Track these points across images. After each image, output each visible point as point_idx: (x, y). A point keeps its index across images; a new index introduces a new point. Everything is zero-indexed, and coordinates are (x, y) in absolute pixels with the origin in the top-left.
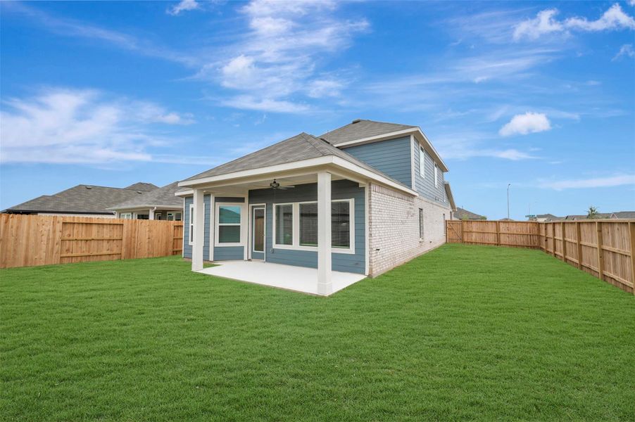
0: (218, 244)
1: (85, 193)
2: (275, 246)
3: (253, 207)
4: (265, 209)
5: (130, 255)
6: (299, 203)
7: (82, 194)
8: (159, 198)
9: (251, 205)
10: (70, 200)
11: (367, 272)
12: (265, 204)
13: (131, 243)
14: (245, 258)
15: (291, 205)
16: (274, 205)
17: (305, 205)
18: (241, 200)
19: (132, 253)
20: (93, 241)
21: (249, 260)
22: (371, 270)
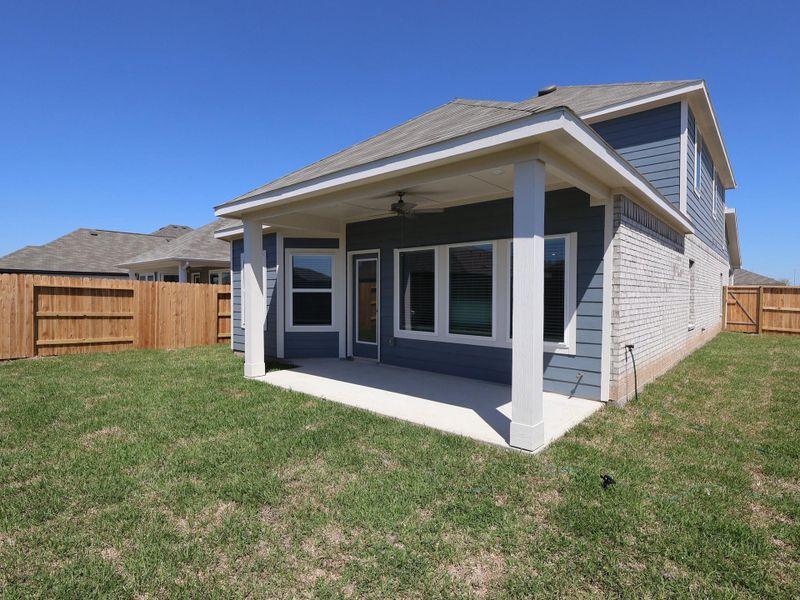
0: (292, 328)
1: (89, 242)
2: (398, 333)
3: (355, 257)
4: (378, 260)
5: (147, 343)
6: (448, 247)
7: (84, 243)
8: (193, 245)
9: (350, 253)
10: (67, 254)
11: (605, 396)
12: (378, 251)
13: (147, 324)
14: (342, 354)
15: (433, 251)
16: (397, 253)
17: (462, 250)
18: (332, 243)
19: (150, 341)
20: (85, 320)
21: (349, 359)
22: (614, 390)
